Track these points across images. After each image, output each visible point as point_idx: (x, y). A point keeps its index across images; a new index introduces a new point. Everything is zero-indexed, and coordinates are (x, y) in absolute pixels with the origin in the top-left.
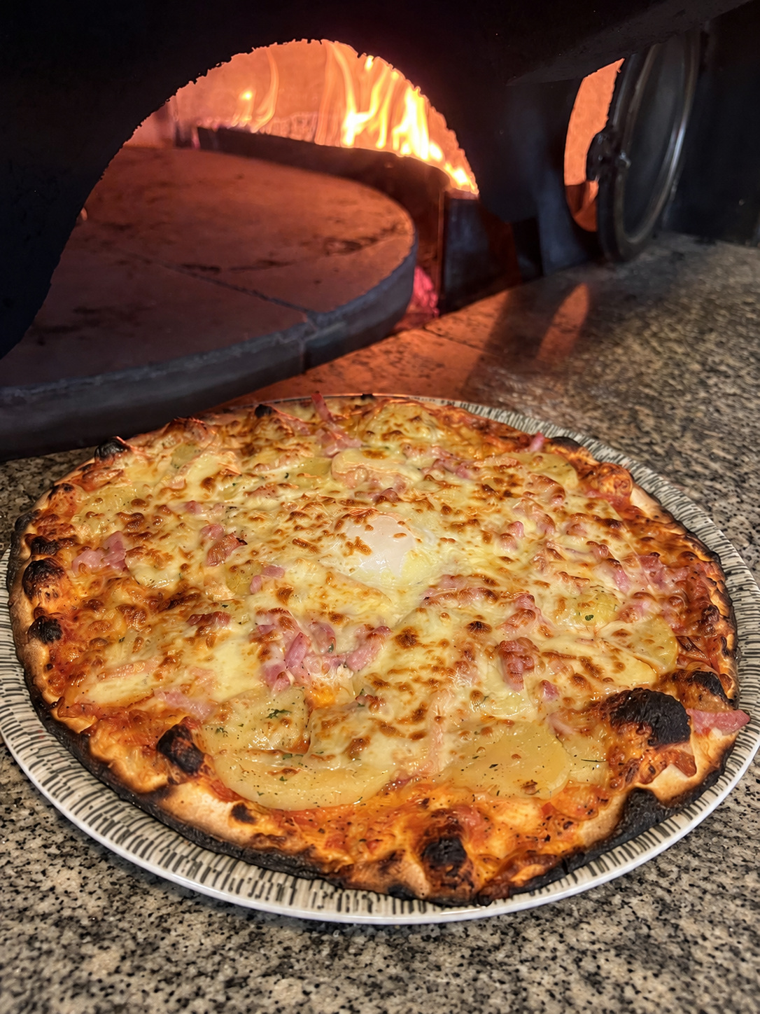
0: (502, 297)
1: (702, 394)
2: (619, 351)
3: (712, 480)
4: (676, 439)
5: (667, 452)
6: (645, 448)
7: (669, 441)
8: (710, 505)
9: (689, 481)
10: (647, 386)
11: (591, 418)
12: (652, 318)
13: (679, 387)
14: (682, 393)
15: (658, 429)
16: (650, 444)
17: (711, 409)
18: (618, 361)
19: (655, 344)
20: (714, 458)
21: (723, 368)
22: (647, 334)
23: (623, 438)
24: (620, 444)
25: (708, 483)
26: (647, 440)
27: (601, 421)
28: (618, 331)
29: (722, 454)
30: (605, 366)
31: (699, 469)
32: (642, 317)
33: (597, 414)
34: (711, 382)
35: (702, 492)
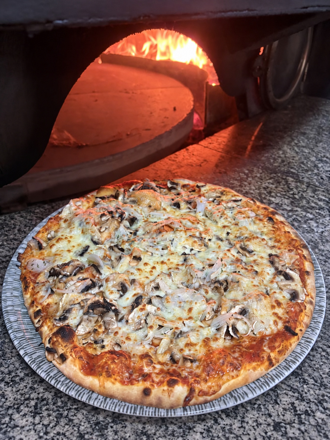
0: (230, 129)
1: (316, 171)
2: (281, 152)
3: (319, 210)
4: (304, 192)
5: (300, 197)
6: (291, 196)
7: (301, 193)
8: (318, 221)
9: (309, 210)
10: (292, 168)
11: (269, 183)
12: (295, 136)
13: (306, 168)
14: (307, 171)
15: (297, 187)
16: (293, 194)
17: (319, 178)
18: (280, 157)
19: (296, 148)
20: (320, 200)
21: (325, 159)
22: (293, 144)
23: (282, 191)
24: (281, 194)
25: (317, 211)
26: (292, 192)
27: (272, 184)
28: (280, 143)
29: (324, 198)
30: (275, 159)
31: (313, 205)
32: (290, 136)
33: (271, 181)
34: (320, 165)
35: (314, 215)
